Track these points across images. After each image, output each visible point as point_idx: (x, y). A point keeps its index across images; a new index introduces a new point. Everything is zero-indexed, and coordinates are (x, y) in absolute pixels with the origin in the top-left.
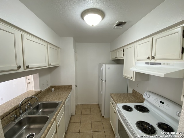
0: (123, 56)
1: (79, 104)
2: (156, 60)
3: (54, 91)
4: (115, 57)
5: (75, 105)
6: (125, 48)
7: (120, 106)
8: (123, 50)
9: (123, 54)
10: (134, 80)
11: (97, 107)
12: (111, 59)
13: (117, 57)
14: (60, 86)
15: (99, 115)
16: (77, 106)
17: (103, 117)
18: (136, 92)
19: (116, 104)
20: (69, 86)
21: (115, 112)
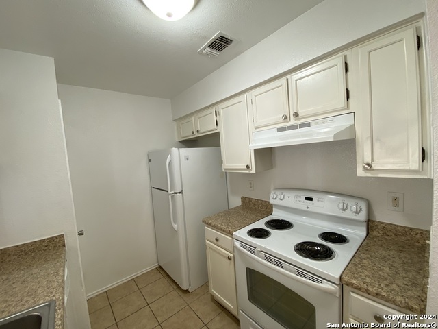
0: (217, 125)
2: (300, 119)
4: (193, 133)
6: (219, 108)
7: (242, 234)
8: (216, 112)
9: (217, 121)
10: (253, 171)
11: (159, 275)
12: (177, 139)
13: (198, 131)
15: (174, 293)
17: (186, 291)
18: (250, 200)
19: (232, 234)
20: (52, 240)
21: (229, 259)
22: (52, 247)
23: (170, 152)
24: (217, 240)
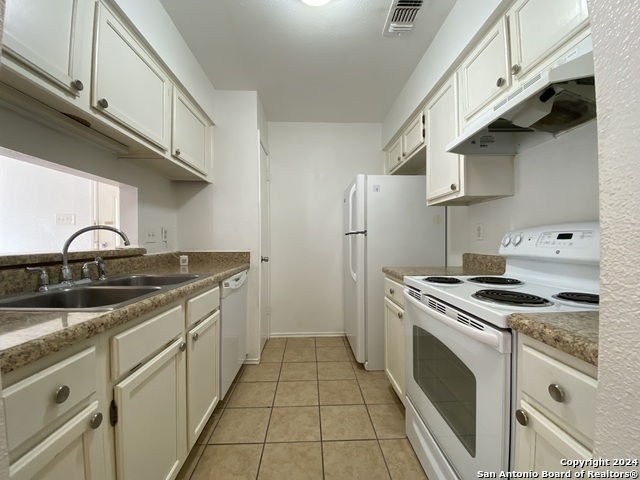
0: (424, 136)
1: (274, 334)
3: (187, 263)
4: (400, 159)
5: (262, 339)
6: (427, 108)
8: (424, 117)
9: (424, 131)
10: (462, 194)
13: (404, 156)
14: (208, 254)
15: (348, 364)
16: (267, 344)
17: (361, 366)
18: (475, 257)
19: (402, 279)
20: (241, 254)
21: (400, 316)
22: (241, 260)
23: (355, 181)
24: (392, 292)
